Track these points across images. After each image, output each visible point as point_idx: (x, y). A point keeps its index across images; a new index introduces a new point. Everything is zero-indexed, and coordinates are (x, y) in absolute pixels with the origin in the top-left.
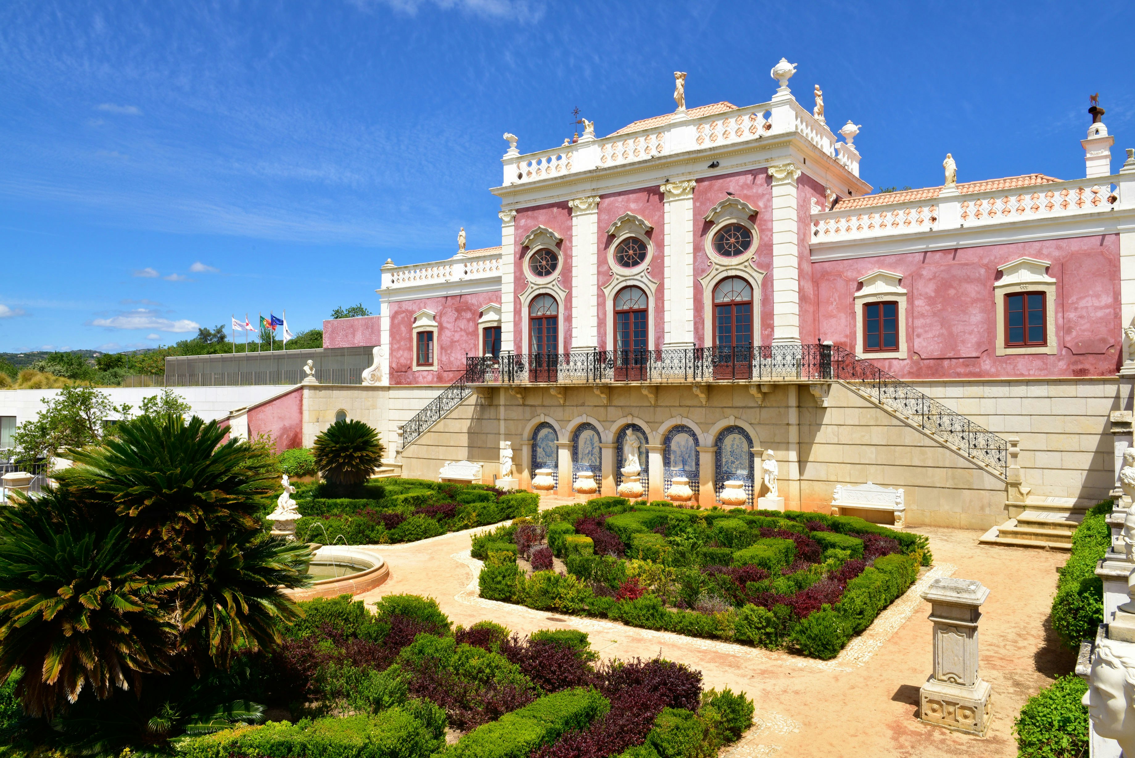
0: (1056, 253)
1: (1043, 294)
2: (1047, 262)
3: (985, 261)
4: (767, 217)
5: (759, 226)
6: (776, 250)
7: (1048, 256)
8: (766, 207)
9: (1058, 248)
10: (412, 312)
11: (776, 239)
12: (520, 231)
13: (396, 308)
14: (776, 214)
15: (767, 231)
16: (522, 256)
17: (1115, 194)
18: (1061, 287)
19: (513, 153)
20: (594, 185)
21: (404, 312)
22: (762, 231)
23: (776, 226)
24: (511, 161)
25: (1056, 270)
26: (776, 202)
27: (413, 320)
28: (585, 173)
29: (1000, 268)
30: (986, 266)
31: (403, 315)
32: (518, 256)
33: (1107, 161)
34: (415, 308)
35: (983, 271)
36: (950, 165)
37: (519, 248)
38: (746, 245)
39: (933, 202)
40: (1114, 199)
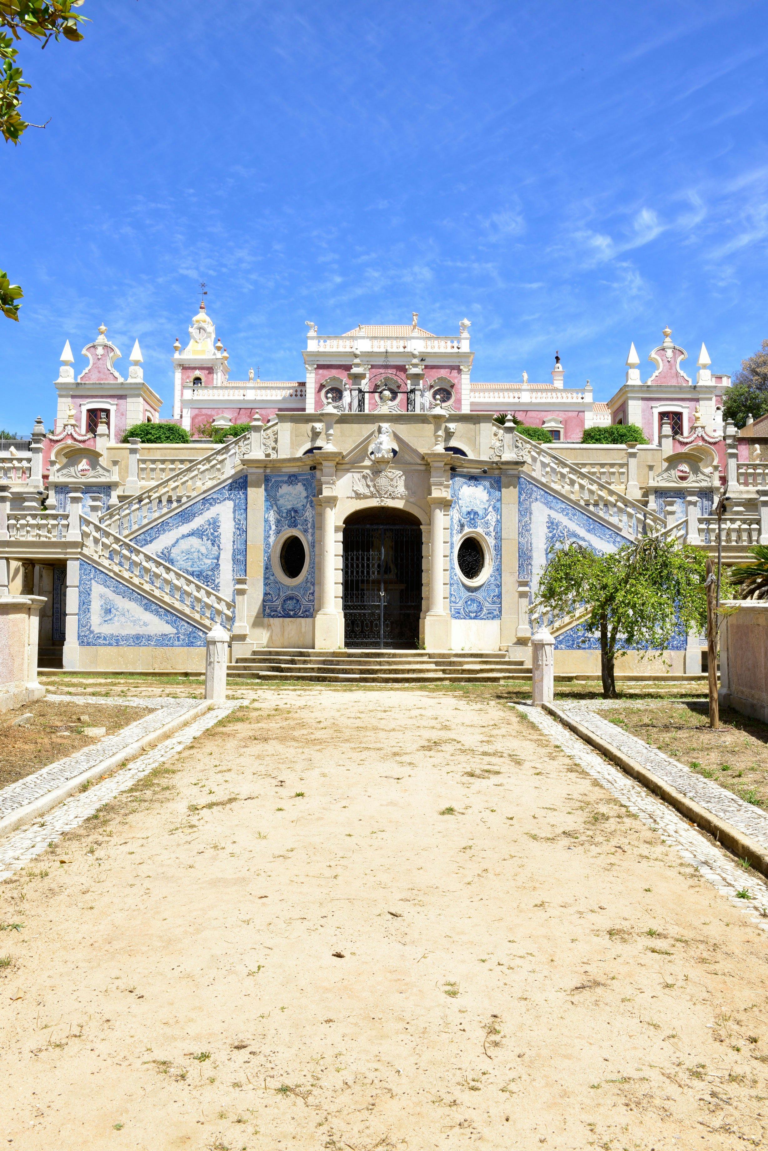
0: (564, 416)
1: (559, 431)
2: (561, 419)
3: (539, 417)
4: (459, 387)
5: (455, 390)
6: (463, 402)
7: (561, 417)
8: (458, 383)
9: (565, 414)
10: (211, 416)
11: (463, 397)
12: (318, 376)
13: (196, 411)
14: (463, 386)
15: (459, 393)
16: (320, 391)
17: (584, 396)
18: (565, 429)
19: (312, 333)
20: (368, 359)
21: (203, 415)
22: (456, 393)
23: (463, 392)
24: (312, 338)
25: (564, 423)
26: (463, 381)
27: (211, 420)
28: (365, 352)
29: (545, 420)
30: (539, 419)
31: (204, 417)
32: (317, 390)
33: (562, 382)
34: (214, 412)
35: (538, 421)
36: (525, 376)
37: (318, 386)
38: (448, 399)
39: (519, 390)
40: (582, 398)
